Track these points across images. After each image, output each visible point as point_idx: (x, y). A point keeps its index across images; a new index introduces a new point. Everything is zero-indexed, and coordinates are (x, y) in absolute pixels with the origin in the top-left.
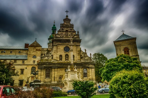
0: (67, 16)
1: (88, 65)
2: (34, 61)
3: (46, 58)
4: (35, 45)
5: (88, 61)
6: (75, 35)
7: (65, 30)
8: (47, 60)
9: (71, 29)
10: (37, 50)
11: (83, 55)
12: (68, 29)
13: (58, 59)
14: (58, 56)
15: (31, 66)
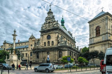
0: (50, 9)
1: (62, 48)
2: (32, 48)
3: (37, 45)
4: (32, 37)
5: (63, 45)
6: (54, 25)
7: (48, 22)
8: (37, 47)
9: (52, 20)
10: (33, 41)
11: (60, 40)
12: (50, 20)
13: (43, 46)
14: (43, 43)
15: (30, 52)
